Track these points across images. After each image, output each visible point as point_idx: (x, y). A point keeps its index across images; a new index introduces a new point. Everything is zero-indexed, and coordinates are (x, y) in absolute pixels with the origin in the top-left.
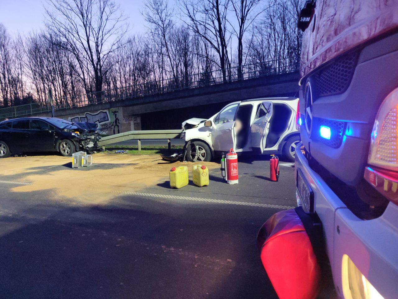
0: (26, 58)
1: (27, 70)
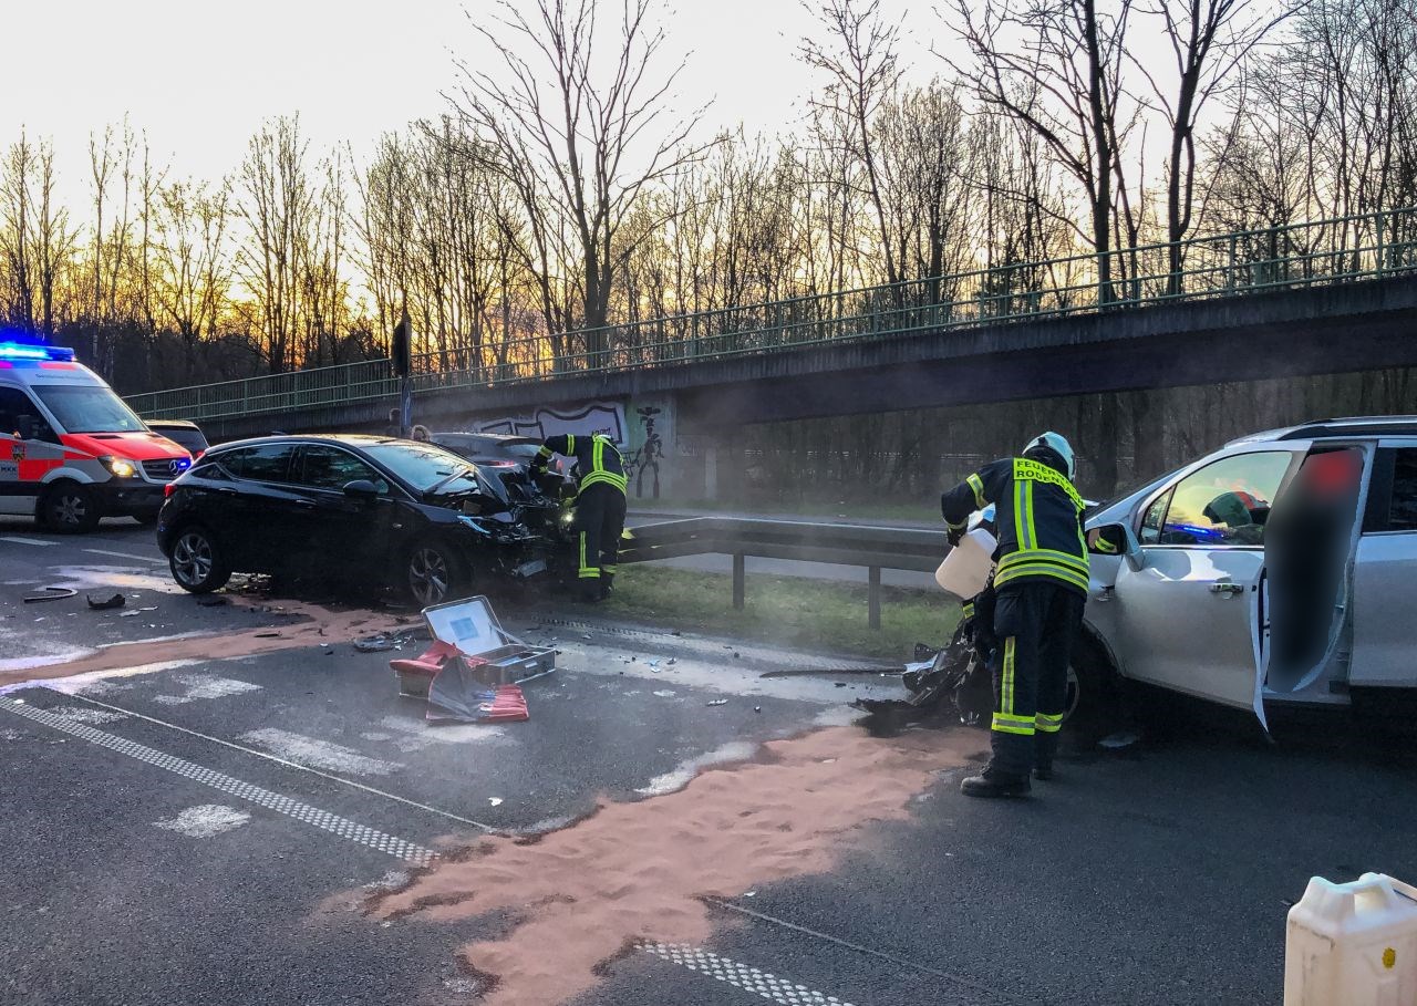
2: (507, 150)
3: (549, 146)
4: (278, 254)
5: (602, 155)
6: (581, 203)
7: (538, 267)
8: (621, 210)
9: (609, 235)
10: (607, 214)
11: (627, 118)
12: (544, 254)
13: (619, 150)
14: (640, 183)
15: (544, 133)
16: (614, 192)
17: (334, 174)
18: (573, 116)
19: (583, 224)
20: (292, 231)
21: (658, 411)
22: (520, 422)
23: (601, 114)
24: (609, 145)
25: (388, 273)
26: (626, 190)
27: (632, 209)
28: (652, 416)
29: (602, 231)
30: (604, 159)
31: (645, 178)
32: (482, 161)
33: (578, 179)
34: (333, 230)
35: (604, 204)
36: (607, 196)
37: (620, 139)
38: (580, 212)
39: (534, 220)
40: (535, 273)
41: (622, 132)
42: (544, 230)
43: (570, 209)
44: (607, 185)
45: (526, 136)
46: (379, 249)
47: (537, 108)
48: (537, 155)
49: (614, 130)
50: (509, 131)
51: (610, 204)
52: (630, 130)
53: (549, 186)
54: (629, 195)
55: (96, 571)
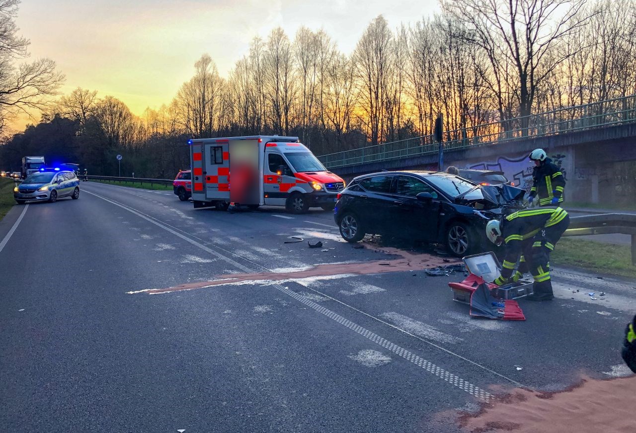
0: (408, 66)
1: (409, 84)
2: (480, 32)
3: (502, 29)
4: (375, 93)
5: (529, 30)
6: (518, 55)
7: (496, 88)
8: (539, 56)
9: (533, 69)
10: (532, 59)
11: (543, 9)
12: (499, 82)
13: (539, 26)
14: (550, 41)
15: (499, 22)
16: (536, 47)
17: (399, 54)
18: (514, 12)
19: (519, 65)
20: (381, 82)
21: (564, 156)
22: (489, 163)
23: (529, 9)
24: (533, 23)
25: (423, 97)
26: (542, 46)
27: (545, 55)
28: (561, 159)
29: (529, 67)
30: (530, 32)
31: (553, 38)
32: (468, 39)
33: (516, 43)
34: (399, 80)
35: (530, 55)
36: (532, 50)
37: (539, 20)
38: (517, 59)
39: (494, 65)
40: (494, 91)
41: (540, 17)
42: (499, 70)
43: (513, 58)
44: (532, 44)
45: (489, 24)
46: (419, 86)
47: (495, 10)
48: (495, 33)
49: (535, 16)
50: (481, 23)
51: (533, 53)
52: (545, 14)
53: (502, 48)
54: (543, 48)
55: (310, 230)
